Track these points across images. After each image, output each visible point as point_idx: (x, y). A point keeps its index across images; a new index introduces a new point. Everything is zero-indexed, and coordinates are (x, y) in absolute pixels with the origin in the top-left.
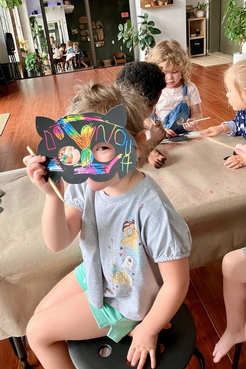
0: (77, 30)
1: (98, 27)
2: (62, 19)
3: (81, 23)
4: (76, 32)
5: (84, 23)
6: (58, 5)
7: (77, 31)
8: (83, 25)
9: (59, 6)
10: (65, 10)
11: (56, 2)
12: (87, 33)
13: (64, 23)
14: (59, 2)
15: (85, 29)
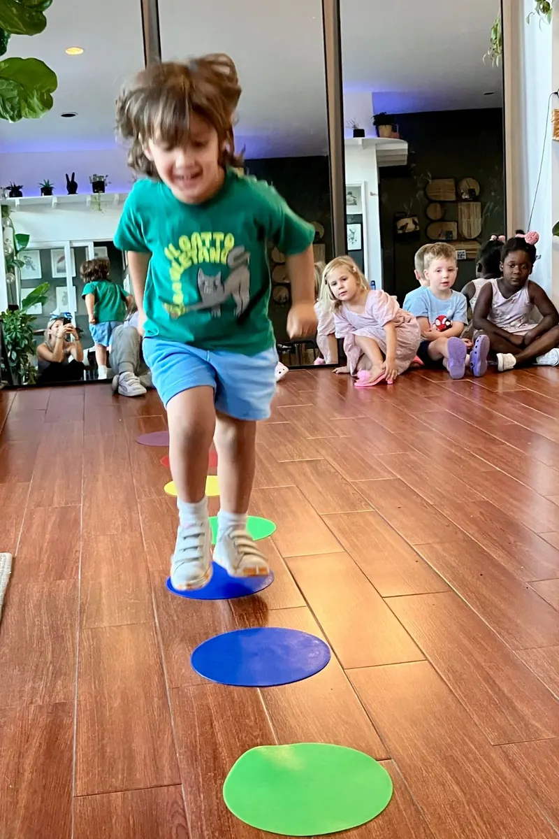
0: (416, 220)
1: (465, 196)
2: (365, 183)
3: (434, 199)
4: (411, 227)
5: (442, 199)
6: (355, 136)
7: (414, 223)
8: (438, 205)
9: (360, 139)
10: (380, 156)
11: (352, 126)
12: (451, 233)
13: (372, 194)
14: (360, 128)
15: (442, 220)
